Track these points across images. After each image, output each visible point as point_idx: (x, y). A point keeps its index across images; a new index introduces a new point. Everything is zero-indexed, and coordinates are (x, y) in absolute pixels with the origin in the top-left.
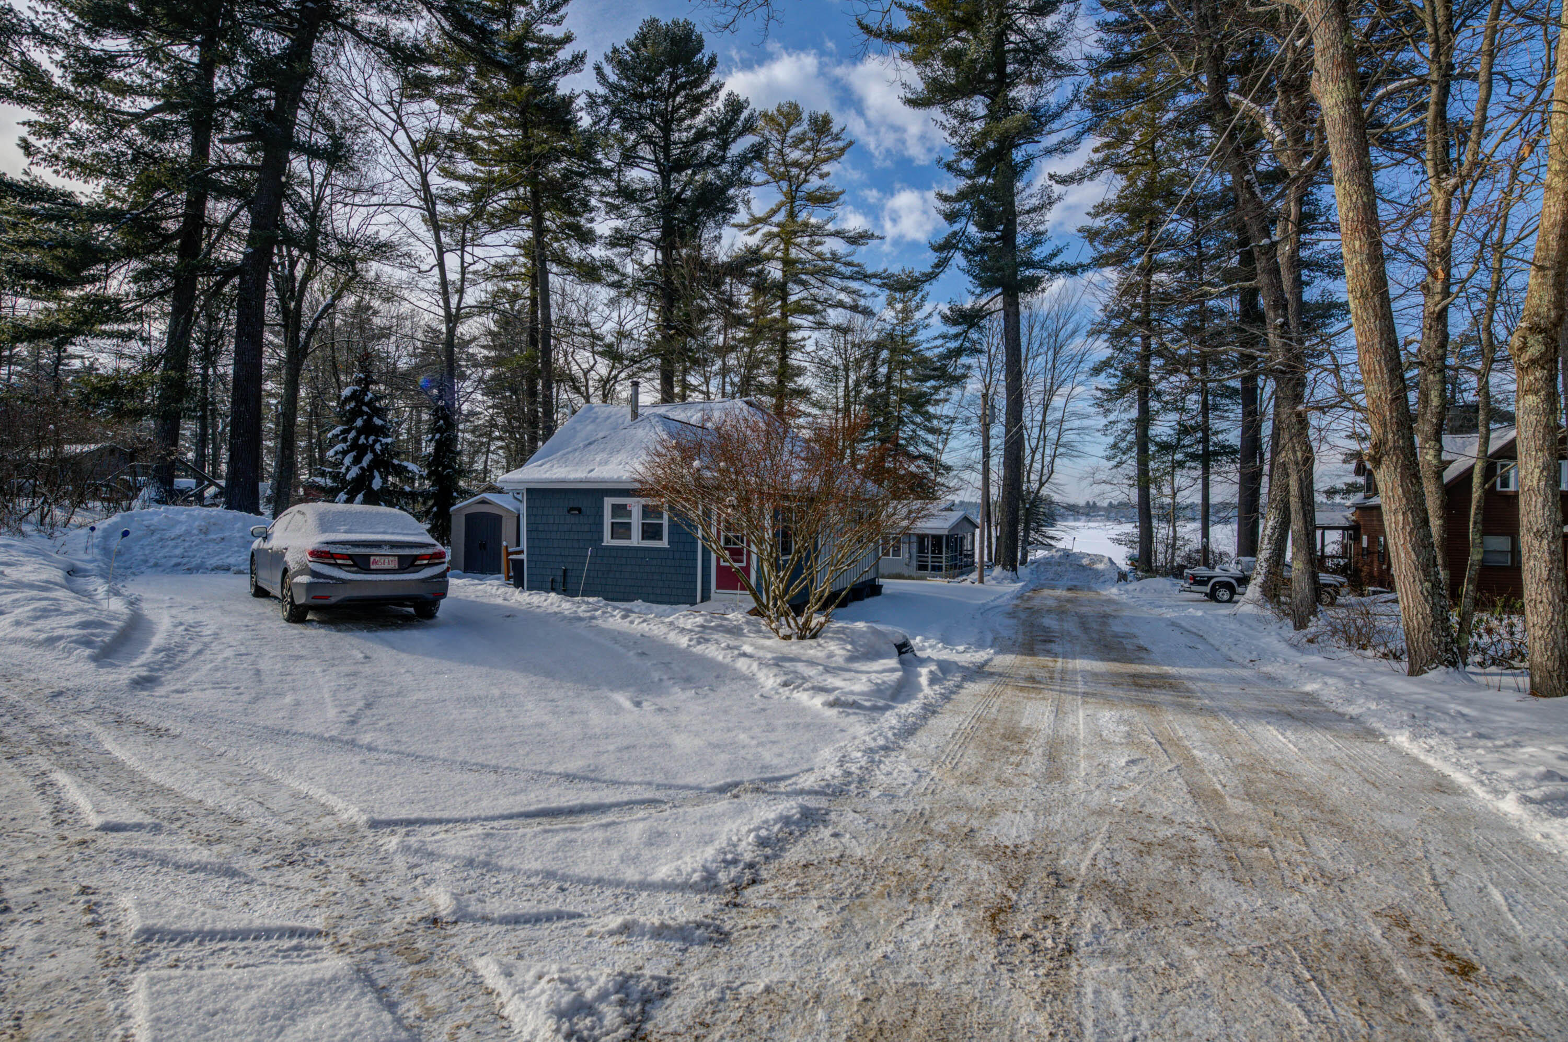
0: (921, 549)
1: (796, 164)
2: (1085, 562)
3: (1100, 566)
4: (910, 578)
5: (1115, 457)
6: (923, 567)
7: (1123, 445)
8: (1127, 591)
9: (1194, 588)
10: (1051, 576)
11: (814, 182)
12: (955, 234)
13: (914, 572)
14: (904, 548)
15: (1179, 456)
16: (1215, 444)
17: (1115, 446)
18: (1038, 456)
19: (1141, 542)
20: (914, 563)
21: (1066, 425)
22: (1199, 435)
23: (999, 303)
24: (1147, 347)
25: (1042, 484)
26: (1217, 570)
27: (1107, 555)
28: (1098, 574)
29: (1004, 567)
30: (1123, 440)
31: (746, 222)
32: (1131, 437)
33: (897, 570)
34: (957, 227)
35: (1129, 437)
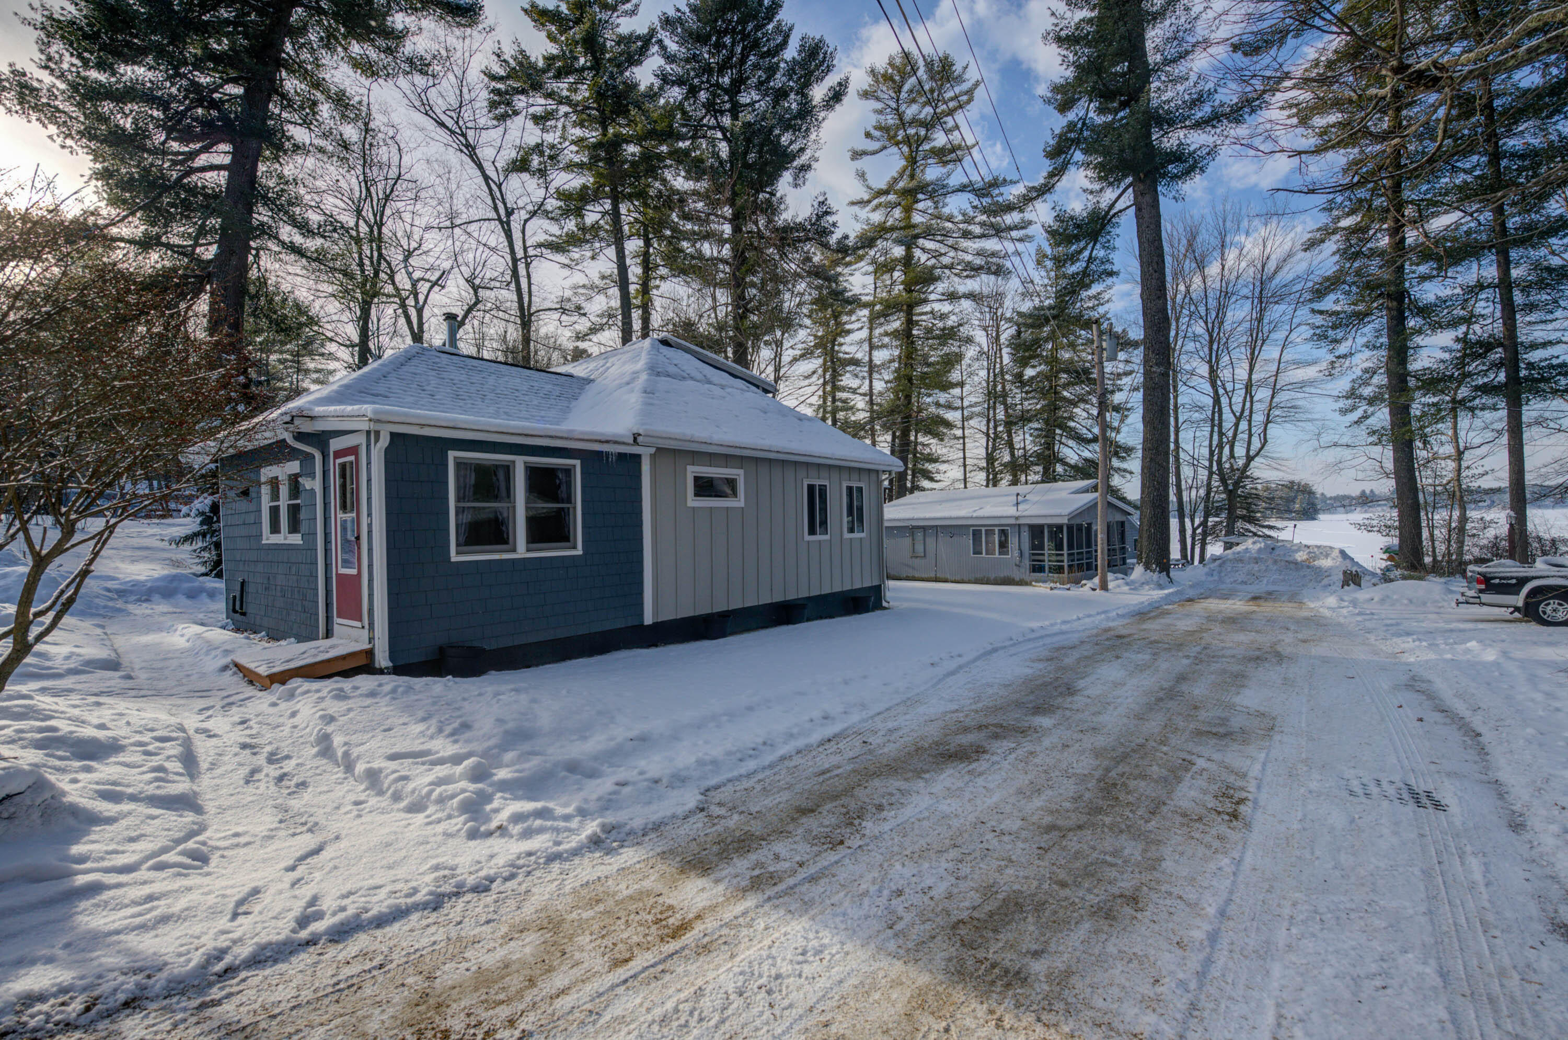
0: (1037, 546)
1: (914, 122)
2: (1300, 556)
3: (1326, 563)
4: (1021, 583)
5: (1354, 408)
6: (1037, 568)
7: (1367, 391)
8: (1354, 603)
9: (1485, 598)
10: (1240, 577)
11: (940, 139)
12: (1071, 126)
13: (1028, 576)
14: (1013, 542)
15: (1463, 392)
16: (1531, 366)
17: (1352, 394)
18: (1243, 425)
19: (1400, 528)
20: (1027, 563)
21: (1283, 379)
22: (1498, 354)
23: (1128, 199)
24: (1399, 244)
25: (1250, 459)
26: (1540, 565)
27: (1338, 545)
28: (1320, 575)
29: (1147, 567)
30: (1366, 383)
31: (866, 197)
32: (1380, 379)
33: (1003, 574)
34: (1071, 116)
35: (1376, 380)
